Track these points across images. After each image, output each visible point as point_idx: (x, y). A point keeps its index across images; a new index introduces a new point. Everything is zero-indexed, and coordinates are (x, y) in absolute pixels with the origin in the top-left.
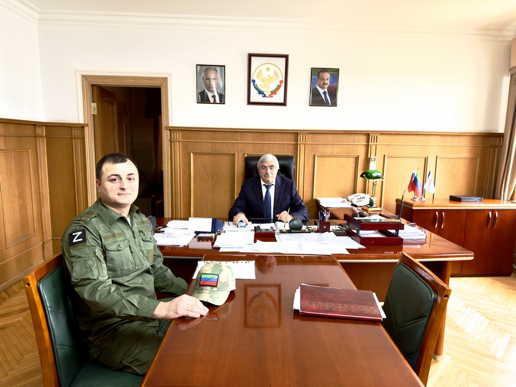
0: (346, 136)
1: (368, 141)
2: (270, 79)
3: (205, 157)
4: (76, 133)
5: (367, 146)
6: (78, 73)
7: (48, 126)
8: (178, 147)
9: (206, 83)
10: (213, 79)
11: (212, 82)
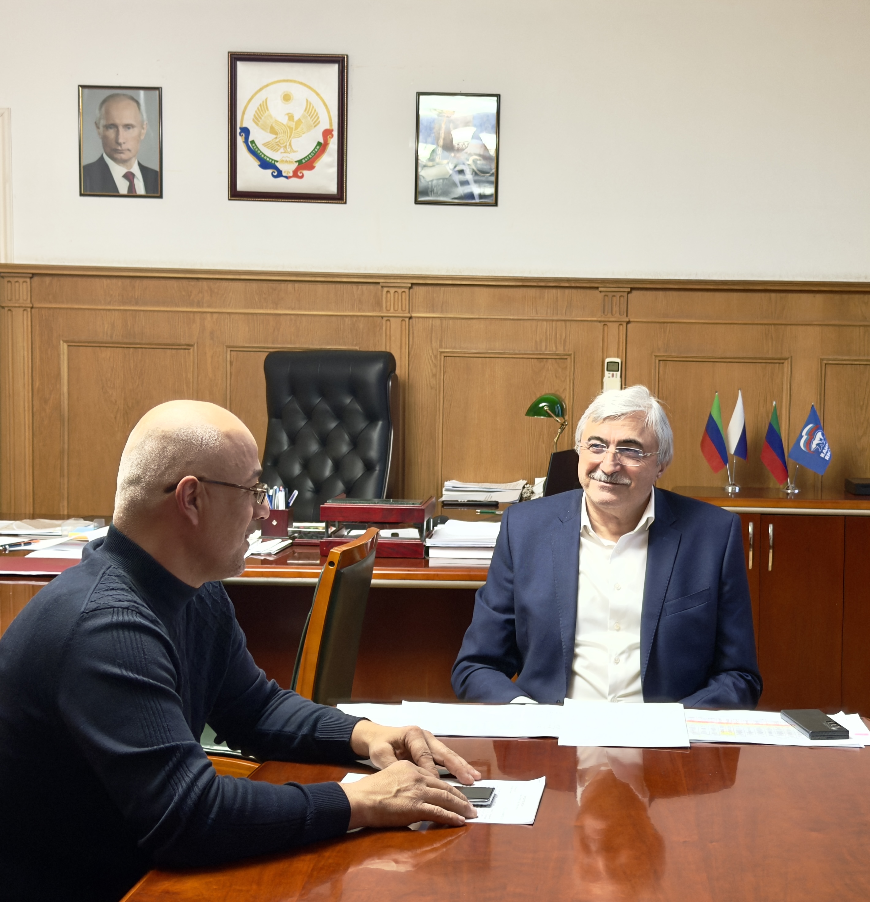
2: (295, 127)
9: (105, 139)
10: (128, 126)
11: (125, 136)
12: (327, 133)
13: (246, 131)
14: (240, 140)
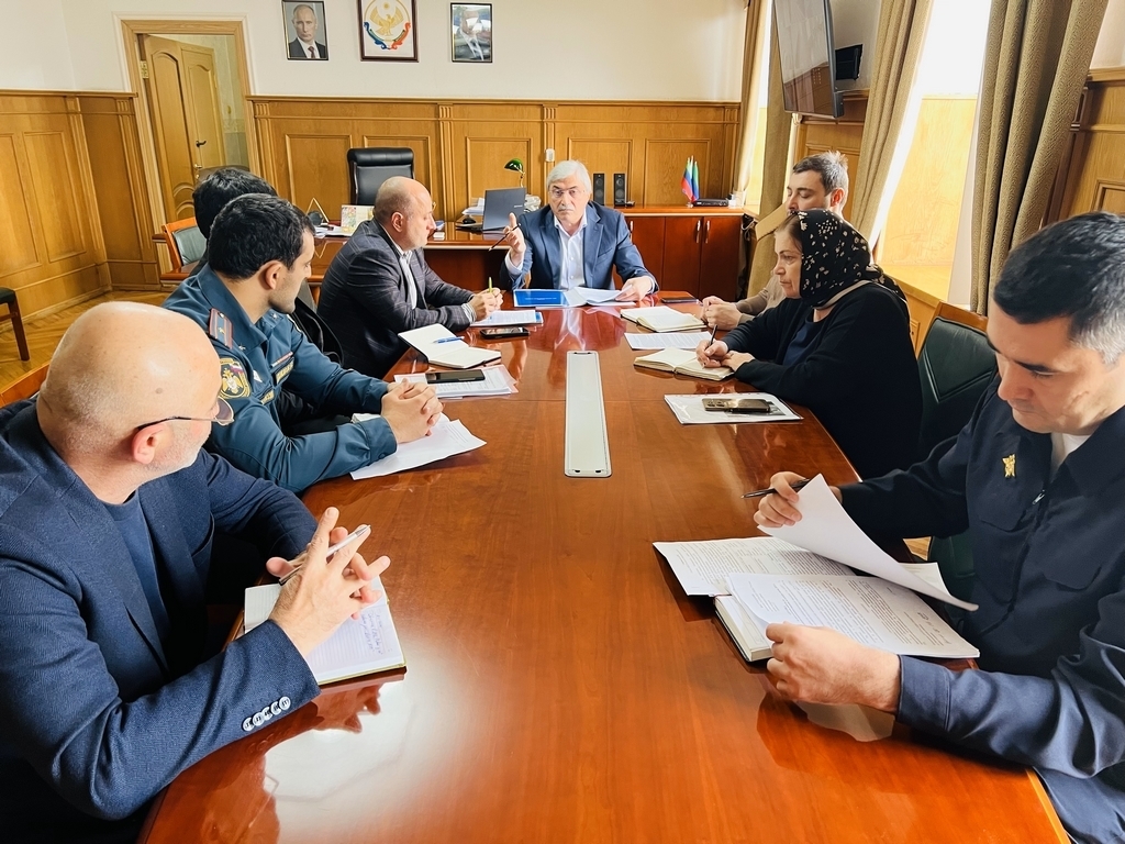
0: (510, 107)
1: (542, 117)
2: (391, 22)
3: (307, 141)
4: (123, 106)
5: (542, 123)
6: (115, 17)
7: (84, 97)
8: (267, 126)
9: (297, 29)
10: (308, 22)
11: (307, 27)
12: (407, 25)
13: (367, 24)
14: (364, 29)
